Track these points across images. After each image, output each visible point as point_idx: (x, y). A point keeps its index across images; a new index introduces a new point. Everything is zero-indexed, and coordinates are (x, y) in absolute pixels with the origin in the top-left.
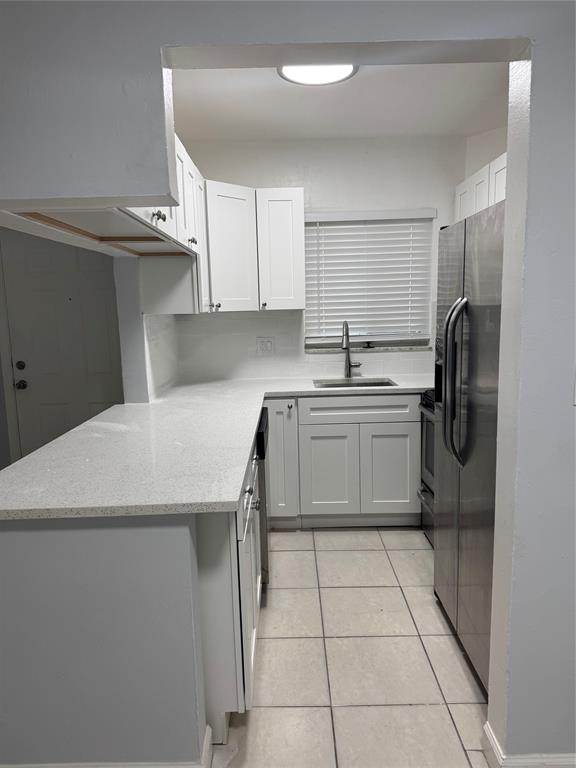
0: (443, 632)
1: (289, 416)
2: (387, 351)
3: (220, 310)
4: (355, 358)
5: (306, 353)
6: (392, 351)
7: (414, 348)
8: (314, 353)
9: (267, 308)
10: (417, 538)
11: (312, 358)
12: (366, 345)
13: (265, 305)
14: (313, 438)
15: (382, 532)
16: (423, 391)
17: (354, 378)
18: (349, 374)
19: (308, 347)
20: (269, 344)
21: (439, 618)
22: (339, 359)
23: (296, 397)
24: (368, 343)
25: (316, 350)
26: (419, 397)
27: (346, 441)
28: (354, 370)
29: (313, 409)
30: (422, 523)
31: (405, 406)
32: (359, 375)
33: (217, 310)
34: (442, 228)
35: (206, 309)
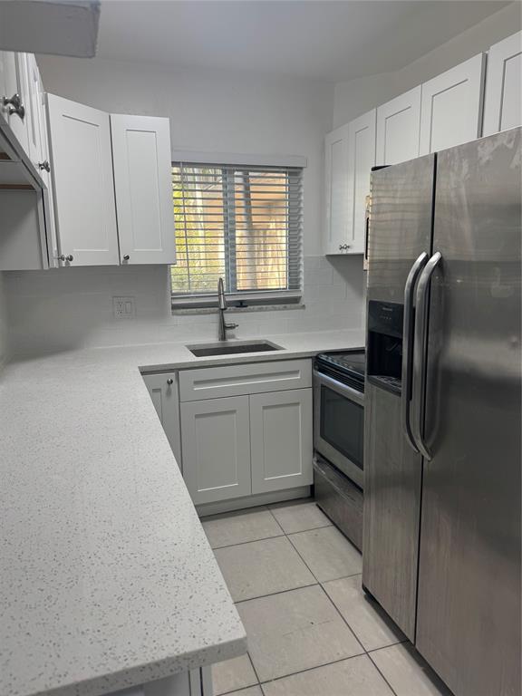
0: (389, 642)
1: (169, 393)
2: (260, 310)
3: (72, 264)
4: (230, 318)
5: (173, 314)
6: (266, 310)
7: (288, 306)
8: (183, 314)
9: (130, 262)
10: (310, 512)
11: (180, 320)
12: (239, 304)
13: (127, 258)
14: (197, 416)
15: (274, 511)
16: (315, 355)
17: (230, 341)
18: (223, 337)
19: (175, 307)
20: (128, 305)
21: (377, 620)
22: (212, 320)
23: (176, 369)
24: (241, 302)
25: (184, 310)
26: (310, 360)
27: (235, 415)
28: (229, 332)
29: (197, 383)
30: (313, 494)
31: (296, 372)
32: (233, 337)
33: (67, 263)
34: (375, 169)
35: (55, 264)
